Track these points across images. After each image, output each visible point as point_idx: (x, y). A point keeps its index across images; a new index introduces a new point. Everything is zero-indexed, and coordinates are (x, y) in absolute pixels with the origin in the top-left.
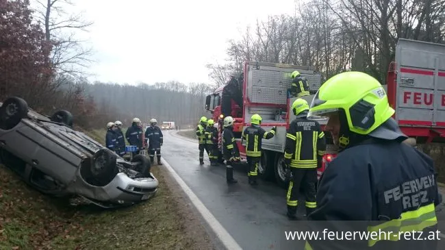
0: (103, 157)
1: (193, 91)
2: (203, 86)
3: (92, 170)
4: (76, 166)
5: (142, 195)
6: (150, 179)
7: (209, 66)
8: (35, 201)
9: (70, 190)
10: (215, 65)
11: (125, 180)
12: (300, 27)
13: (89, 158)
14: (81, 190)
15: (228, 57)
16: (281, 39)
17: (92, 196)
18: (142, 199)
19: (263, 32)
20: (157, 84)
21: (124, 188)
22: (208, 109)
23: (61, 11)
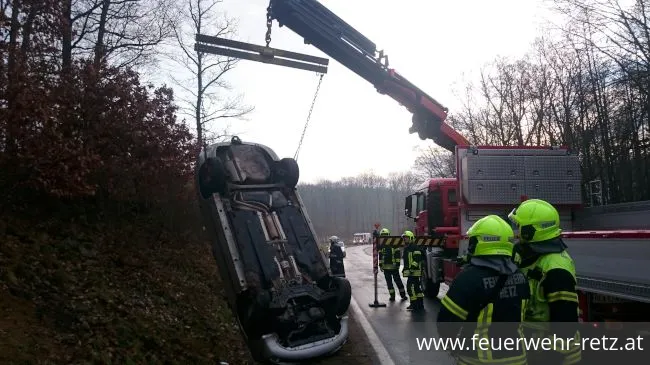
1: (394, 186)
2: (409, 177)
19: (493, 92)
20: (344, 180)
22: (409, 216)
23: (215, 98)
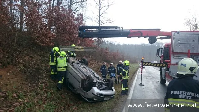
3: (85, 84)
4: (80, 82)
6: (111, 91)
9: (78, 92)
11: (96, 90)
13: (84, 79)
18: (104, 99)
21: (95, 94)
22: (158, 56)
23: (104, 17)
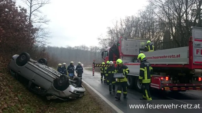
0: (63, 78)
1: (92, 50)
2: (96, 48)
3: (58, 84)
4: (51, 82)
5: (79, 95)
6: (82, 88)
7: (99, 39)
8: (33, 97)
9: (49, 92)
10: (102, 38)
11: (72, 88)
12: (140, 22)
13: (57, 79)
14: (54, 93)
15: (108, 35)
16: (131, 27)
17: (58, 95)
19: (123, 24)
20: (76, 47)
21: (72, 92)
22: (102, 58)
23: (36, 15)
